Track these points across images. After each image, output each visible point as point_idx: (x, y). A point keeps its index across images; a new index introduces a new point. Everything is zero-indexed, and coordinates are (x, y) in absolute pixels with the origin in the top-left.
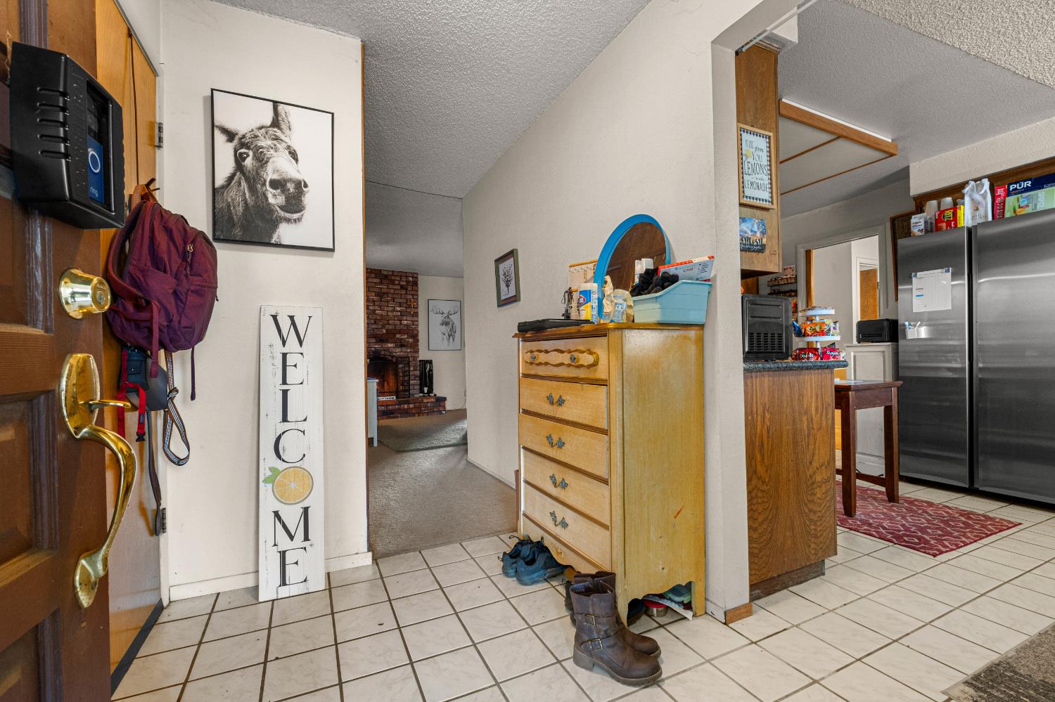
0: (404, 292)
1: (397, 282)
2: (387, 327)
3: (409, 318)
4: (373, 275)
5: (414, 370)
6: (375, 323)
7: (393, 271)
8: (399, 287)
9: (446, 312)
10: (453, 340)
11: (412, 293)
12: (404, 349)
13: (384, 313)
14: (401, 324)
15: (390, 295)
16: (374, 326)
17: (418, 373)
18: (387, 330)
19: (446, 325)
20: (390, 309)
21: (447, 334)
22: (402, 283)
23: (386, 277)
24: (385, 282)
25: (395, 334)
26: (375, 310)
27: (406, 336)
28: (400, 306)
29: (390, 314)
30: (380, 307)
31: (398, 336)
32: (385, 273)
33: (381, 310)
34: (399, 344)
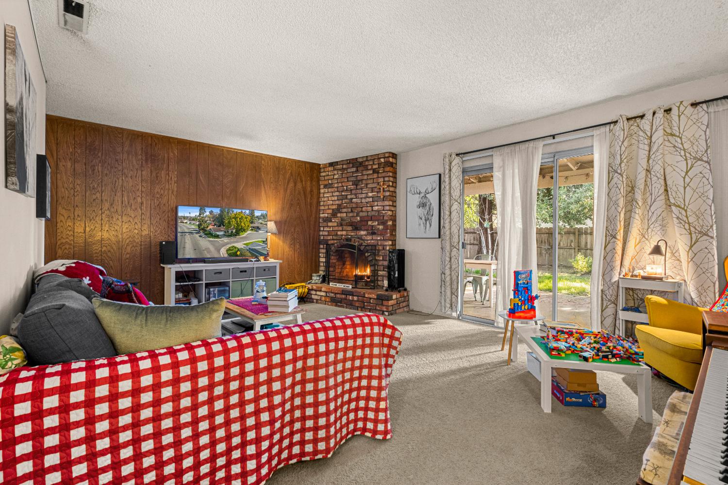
0: (375, 176)
1: (370, 167)
2: (361, 214)
3: (380, 203)
4: (351, 165)
5: (383, 260)
6: (352, 211)
7: (367, 157)
8: (371, 172)
9: (423, 191)
10: (431, 225)
11: (383, 175)
12: (375, 237)
13: (358, 201)
14: (372, 210)
15: (364, 182)
16: (351, 215)
17: (386, 263)
18: (361, 217)
19: (423, 206)
20: (364, 196)
21: (423, 218)
22: (375, 167)
23: (361, 164)
24: (360, 169)
25: (367, 221)
26: (352, 199)
27: (377, 223)
28: (372, 192)
29: (363, 201)
30: (356, 194)
31: (370, 223)
32: (361, 160)
33: (356, 198)
34: (370, 231)
